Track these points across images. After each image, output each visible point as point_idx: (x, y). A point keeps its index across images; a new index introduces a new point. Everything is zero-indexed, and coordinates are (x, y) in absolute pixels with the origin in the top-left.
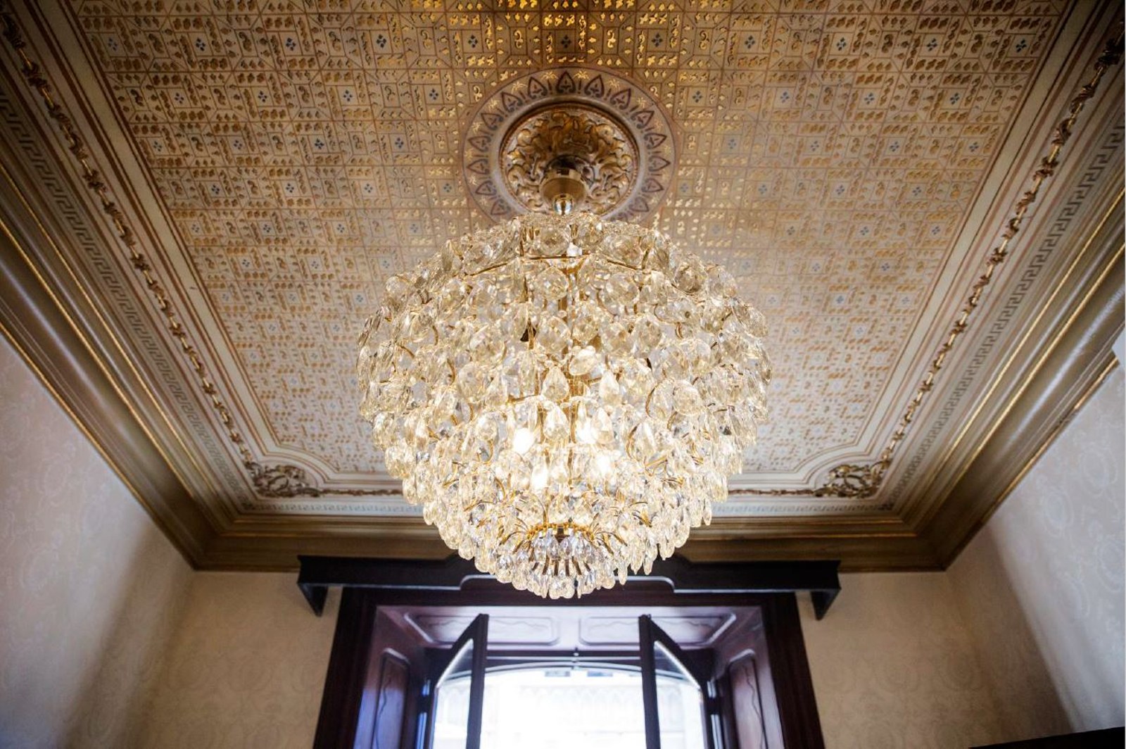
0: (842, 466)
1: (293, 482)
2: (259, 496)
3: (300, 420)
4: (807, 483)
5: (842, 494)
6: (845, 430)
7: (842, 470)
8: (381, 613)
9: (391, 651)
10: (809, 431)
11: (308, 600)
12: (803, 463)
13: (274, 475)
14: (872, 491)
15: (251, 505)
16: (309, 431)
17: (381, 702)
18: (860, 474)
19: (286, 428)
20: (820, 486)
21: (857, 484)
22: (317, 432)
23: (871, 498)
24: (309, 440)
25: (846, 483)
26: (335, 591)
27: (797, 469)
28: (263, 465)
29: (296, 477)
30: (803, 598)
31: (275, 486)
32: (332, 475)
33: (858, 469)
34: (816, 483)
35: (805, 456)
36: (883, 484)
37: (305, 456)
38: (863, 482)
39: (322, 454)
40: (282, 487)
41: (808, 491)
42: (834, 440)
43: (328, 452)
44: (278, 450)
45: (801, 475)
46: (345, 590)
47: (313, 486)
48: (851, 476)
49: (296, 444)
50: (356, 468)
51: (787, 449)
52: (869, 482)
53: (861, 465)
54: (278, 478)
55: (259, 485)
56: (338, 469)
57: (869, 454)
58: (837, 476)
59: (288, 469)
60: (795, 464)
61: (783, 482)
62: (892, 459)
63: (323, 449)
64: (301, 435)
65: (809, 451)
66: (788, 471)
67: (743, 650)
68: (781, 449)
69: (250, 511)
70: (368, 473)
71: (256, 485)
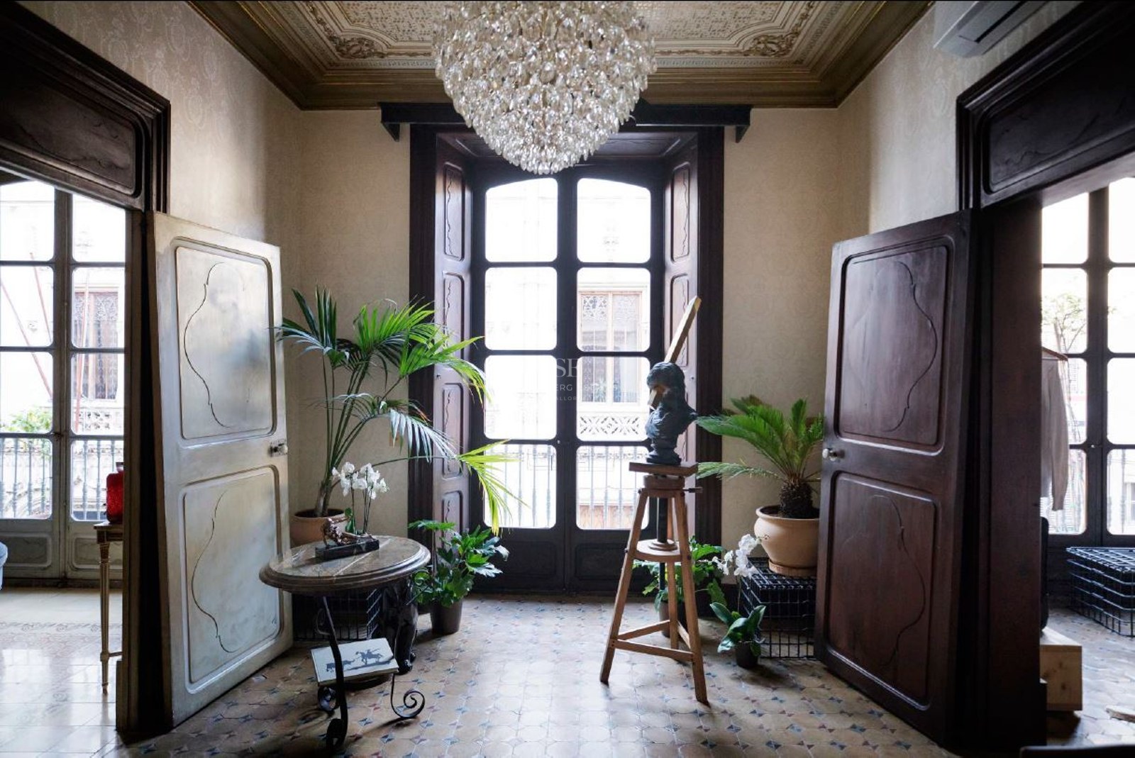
0: (763, 36)
1: (366, 49)
2: (341, 59)
3: (367, 9)
4: (738, 46)
5: (764, 54)
6: (764, 13)
7: (763, 39)
8: (440, 140)
9: (448, 163)
10: (737, 12)
11: (388, 130)
12: (733, 34)
13: (351, 44)
14: (786, 51)
15: (334, 63)
16: (374, 15)
17: (447, 197)
18: (776, 41)
19: (357, 14)
20: (747, 48)
21: (774, 47)
22: (379, 16)
23: (787, 56)
24: (374, 21)
25: (766, 47)
26: (406, 128)
27: (729, 37)
28: (342, 38)
29: (367, 45)
30: (729, 130)
31: (352, 51)
32: (393, 43)
33: (775, 38)
34: (744, 47)
35: (735, 29)
36: (794, 49)
37: (372, 32)
38: (779, 46)
39: (384, 30)
40: (358, 52)
41: (738, 52)
42: (756, 19)
43: (389, 28)
44: (351, 28)
45: (733, 41)
46: (411, 125)
47: (380, 51)
48: (769, 43)
49: (364, 24)
50: (410, 38)
51: (721, 25)
52: (784, 46)
53: (777, 35)
54: (354, 46)
55: (341, 51)
56: (397, 39)
57: (783, 28)
58: (759, 43)
59: (361, 41)
60: (727, 34)
61: (720, 45)
62: (800, 32)
63: (384, 27)
64: (367, 18)
65: (737, 26)
66: (723, 39)
67: (683, 162)
68: (716, 24)
69: (334, 67)
70: (419, 41)
71: (338, 50)
